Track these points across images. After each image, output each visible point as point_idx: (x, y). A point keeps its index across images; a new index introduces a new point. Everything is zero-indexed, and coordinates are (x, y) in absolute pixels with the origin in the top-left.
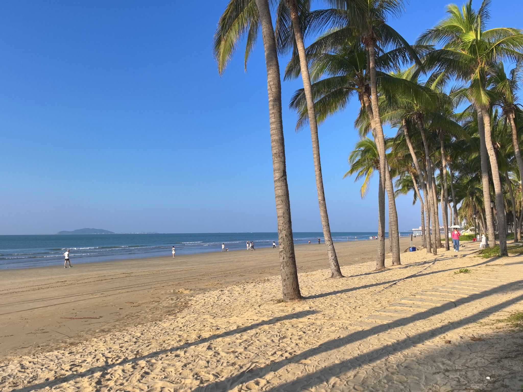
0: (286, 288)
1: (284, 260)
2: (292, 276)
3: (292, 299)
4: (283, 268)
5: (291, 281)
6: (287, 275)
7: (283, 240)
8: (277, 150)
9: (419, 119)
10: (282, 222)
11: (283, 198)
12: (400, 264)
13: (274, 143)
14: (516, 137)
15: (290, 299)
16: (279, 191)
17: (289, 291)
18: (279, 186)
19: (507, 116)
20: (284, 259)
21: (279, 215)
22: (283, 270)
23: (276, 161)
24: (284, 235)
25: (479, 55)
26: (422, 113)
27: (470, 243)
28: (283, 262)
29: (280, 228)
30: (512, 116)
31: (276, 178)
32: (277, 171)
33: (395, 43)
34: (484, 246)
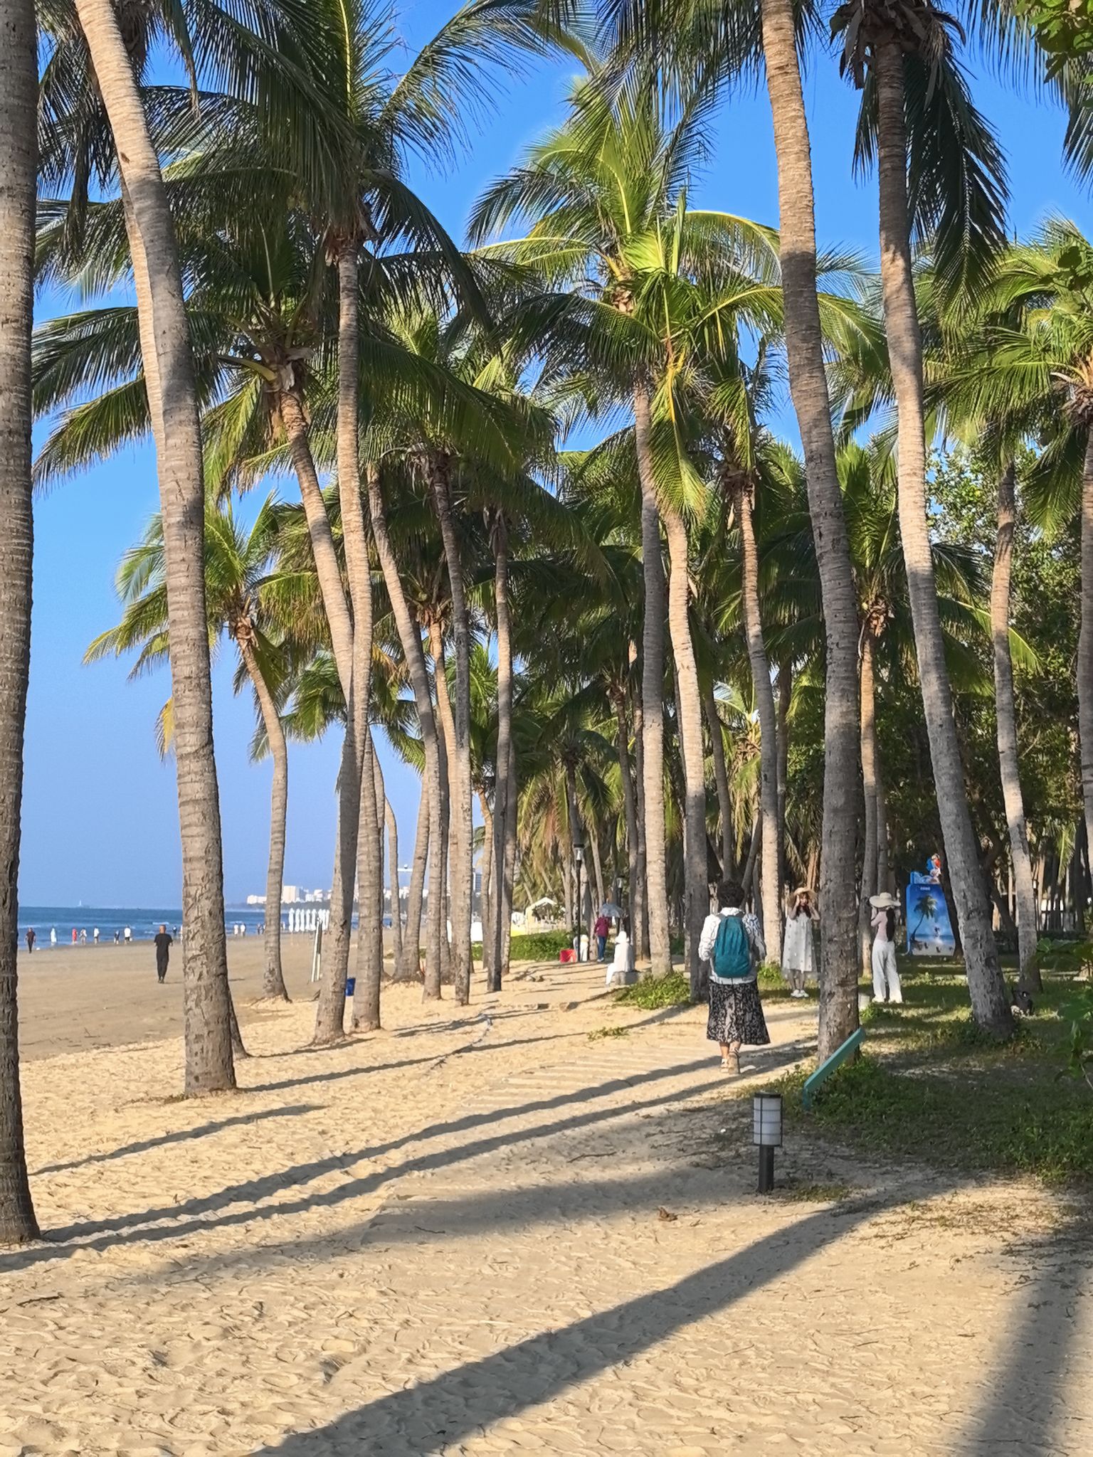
0: (202, 1059)
1: (202, 983)
2: (220, 1026)
3: (217, 1089)
4: (197, 1005)
5: (219, 1039)
6: (207, 1024)
7: (203, 926)
8: (194, 668)
9: (437, 474)
10: (200, 874)
11: (206, 806)
12: (379, 1027)
13: (185, 647)
14: (755, 583)
15: (211, 1091)
16: (197, 786)
17: (209, 1068)
18: (196, 773)
19: (730, 501)
20: (200, 979)
21: (191, 854)
22: (197, 1011)
23: (188, 701)
24: (207, 913)
25: (672, 326)
26: (453, 453)
27: (555, 967)
28: (198, 987)
29: (193, 893)
30: (747, 504)
31: (189, 749)
32: (193, 730)
33: (413, 236)
34: (623, 976)
